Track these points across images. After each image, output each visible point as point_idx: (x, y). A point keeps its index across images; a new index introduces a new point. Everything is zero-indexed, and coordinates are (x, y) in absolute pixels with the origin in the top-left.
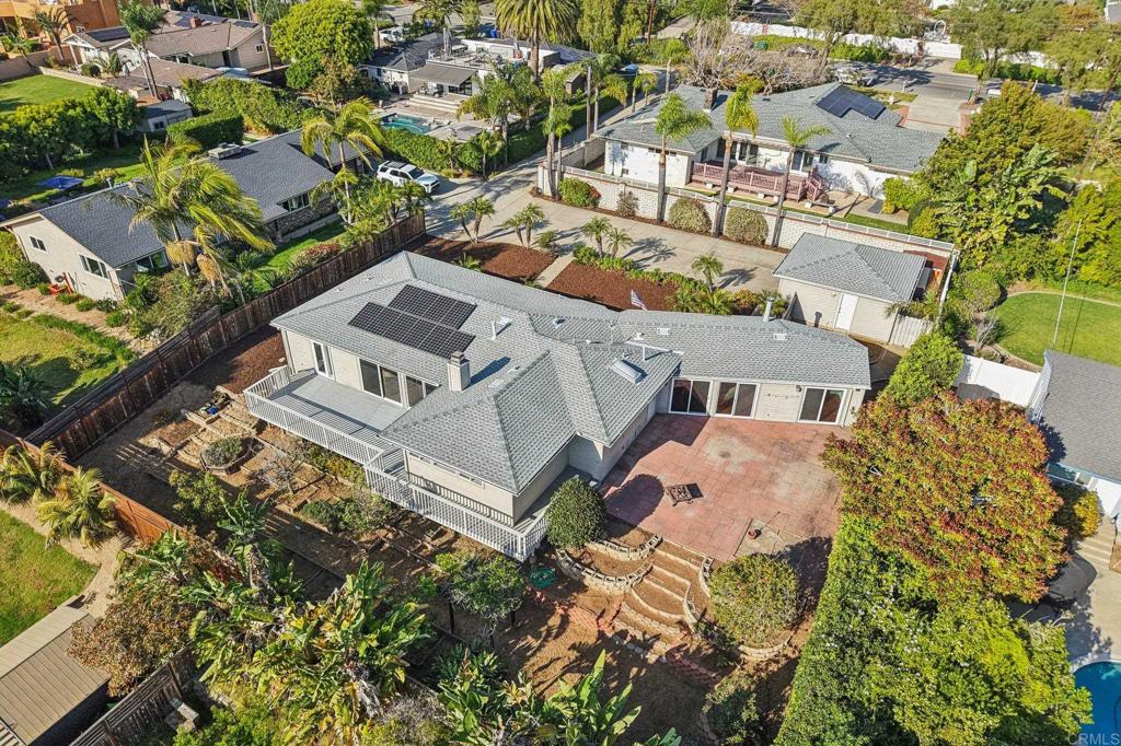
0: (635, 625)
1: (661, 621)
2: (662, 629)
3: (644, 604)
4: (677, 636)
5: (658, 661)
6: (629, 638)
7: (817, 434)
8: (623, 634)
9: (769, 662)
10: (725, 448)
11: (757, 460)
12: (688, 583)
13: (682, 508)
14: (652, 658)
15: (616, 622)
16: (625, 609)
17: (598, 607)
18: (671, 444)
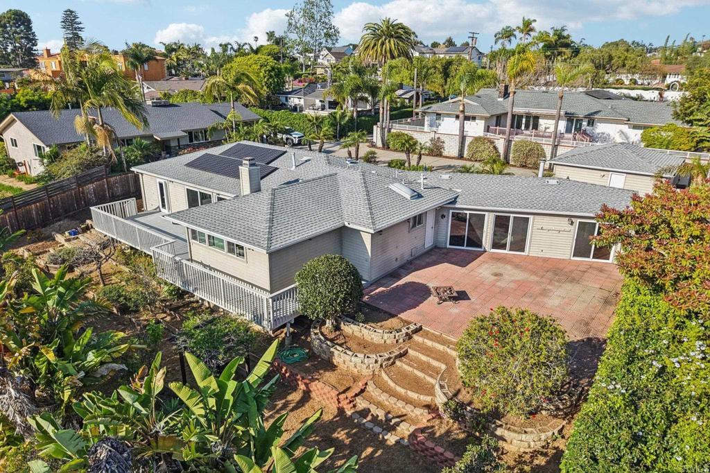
0: (379, 405)
1: (408, 401)
2: (408, 409)
3: (392, 384)
4: (423, 418)
5: (397, 442)
6: (369, 418)
7: (590, 268)
8: (364, 413)
9: (535, 454)
10: (497, 271)
11: (529, 280)
12: (443, 367)
13: (448, 306)
14: (391, 439)
15: (358, 400)
16: (370, 388)
17: (342, 385)
18: (446, 265)
